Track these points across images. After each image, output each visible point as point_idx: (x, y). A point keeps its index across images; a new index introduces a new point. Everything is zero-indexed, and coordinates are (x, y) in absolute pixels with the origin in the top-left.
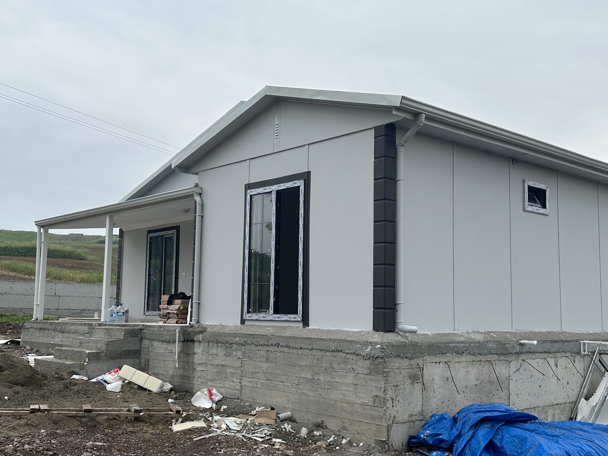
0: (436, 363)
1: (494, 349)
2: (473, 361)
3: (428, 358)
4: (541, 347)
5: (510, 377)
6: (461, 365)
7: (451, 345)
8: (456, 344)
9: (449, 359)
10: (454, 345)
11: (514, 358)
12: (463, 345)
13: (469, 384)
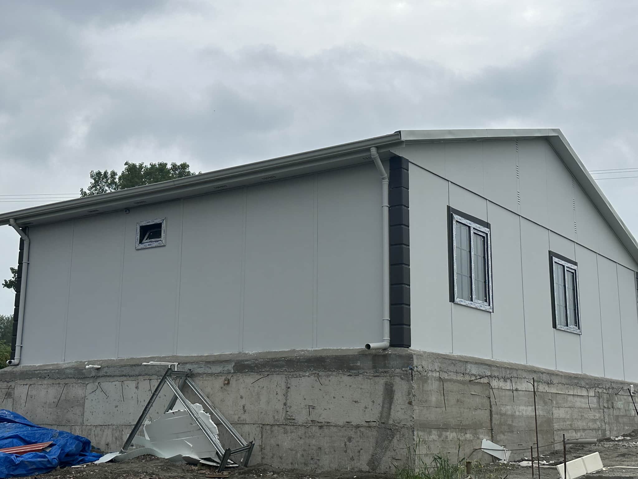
0: (24, 385)
1: (71, 374)
2: (53, 384)
3: (19, 382)
4: (119, 371)
5: (85, 397)
6: (43, 387)
7: (36, 372)
8: (40, 371)
9: (34, 382)
10: (38, 372)
11: (91, 381)
12: (46, 371)
13: (48, 402)
